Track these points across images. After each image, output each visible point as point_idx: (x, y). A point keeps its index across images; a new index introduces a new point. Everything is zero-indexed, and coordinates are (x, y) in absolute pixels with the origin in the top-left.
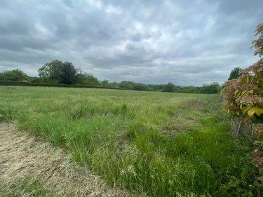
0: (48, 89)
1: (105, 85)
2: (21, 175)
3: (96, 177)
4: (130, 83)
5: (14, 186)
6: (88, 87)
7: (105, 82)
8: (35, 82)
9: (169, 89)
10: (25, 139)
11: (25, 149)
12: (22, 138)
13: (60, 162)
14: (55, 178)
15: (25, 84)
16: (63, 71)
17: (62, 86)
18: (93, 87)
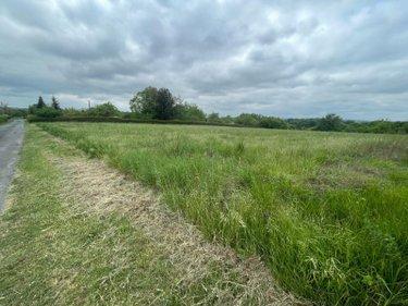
0: (140, 126)
1: (214, 121)
2: (110, 209)
3: (191, 226)
4: (254, 116)
5: (103, 218)
6: (189, 124)
7: (214, 116)
8: (127, 118)
9: (330, 125)
10: (114, 177)
11: (114, 186)
12: (112, 175)
13: (149, 203)
14: (143, 218)
15: (116, 121)
16: (158, 101)
17: (157, 122)
18: (197, 124)
